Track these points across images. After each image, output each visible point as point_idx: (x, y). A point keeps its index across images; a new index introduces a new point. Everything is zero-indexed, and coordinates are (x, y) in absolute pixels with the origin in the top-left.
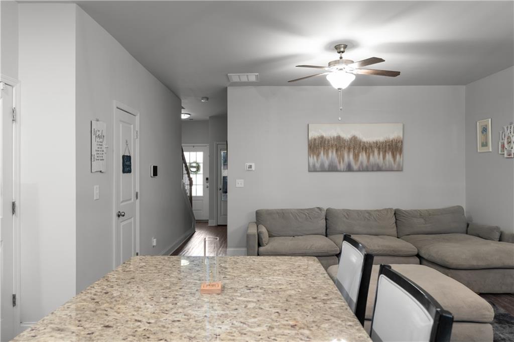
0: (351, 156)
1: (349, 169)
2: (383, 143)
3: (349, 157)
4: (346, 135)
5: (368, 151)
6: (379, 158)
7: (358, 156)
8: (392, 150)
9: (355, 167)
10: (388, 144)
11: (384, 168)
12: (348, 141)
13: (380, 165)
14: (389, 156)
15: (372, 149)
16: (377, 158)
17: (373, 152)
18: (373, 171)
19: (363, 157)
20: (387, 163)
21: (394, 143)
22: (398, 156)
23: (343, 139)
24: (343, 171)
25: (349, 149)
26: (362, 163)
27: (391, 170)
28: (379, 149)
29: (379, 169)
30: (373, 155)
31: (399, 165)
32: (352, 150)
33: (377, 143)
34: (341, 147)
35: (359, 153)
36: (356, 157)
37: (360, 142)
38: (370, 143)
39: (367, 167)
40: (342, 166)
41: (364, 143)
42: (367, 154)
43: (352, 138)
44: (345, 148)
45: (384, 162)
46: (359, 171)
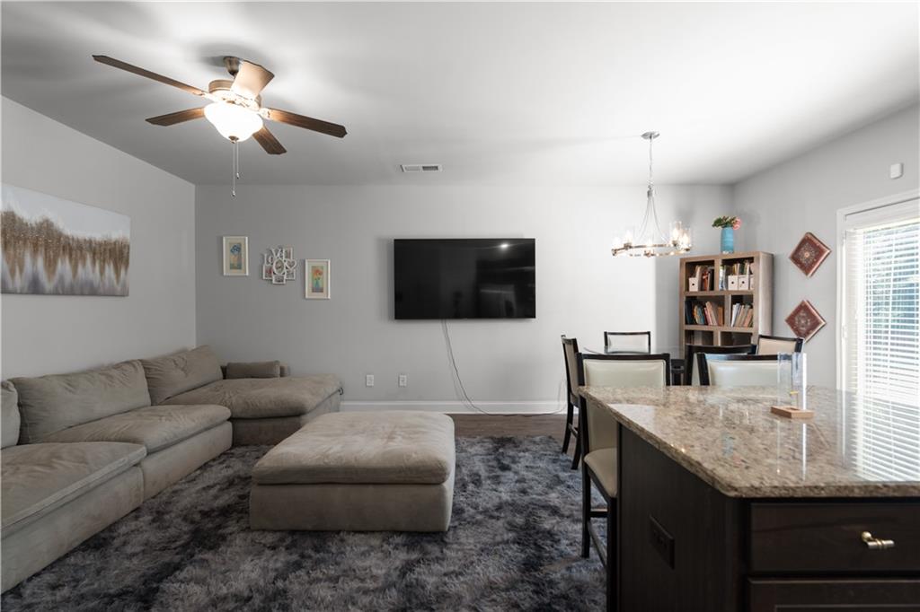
0: (40, 262)
1: (35, 288)
2: (100, 245)
3: (34, 264)
4: (30, 215)
5: (74, 256)
6: (94, 271)
7: (55, 263)
8: (115, 259)
9: (48, 285)
10: (109, 247)
11: (101, 290)
12: (32, 228)
13: (96, 284)
14: (110, 270)
15: (81, 251)
16: (89, 271)
17: (84, 259)
18: (82, 294)
19: (64, 266)
20: (107, 282)
21: (117, 249)
22: (123, 272)
23: (21, 220)
24: (21, 293)
25: (36, 246)
26: (62, 279)
27: (111, 293)
28: (94, 254)
29: (91, 291)
30: (84, 265)
31: (124, 286)
32: (42, 249)
33: (90, 242)
34: (18, 238)
35: (56, 256)
36: (51, 265)
37: (60, 235)
38: (78, 241)
39: (72, 286)
40: (19, 282)
41: (67, 237)
42: (73, 261)
43: (42, 224)
44: (25, 243)
45: (102, 280)
46: (56, 293)
